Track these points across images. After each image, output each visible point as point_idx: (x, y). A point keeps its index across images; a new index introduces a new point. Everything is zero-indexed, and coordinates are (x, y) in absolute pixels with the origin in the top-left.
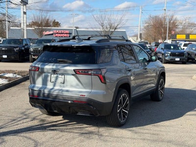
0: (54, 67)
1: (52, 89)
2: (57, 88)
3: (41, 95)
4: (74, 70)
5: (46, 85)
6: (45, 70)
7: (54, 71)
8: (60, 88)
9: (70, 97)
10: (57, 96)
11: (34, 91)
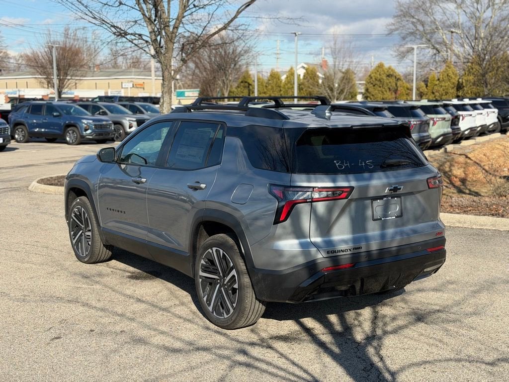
1: (383, 236)
9: (423, 243)
10: (400, 248)
11: (339, 254)
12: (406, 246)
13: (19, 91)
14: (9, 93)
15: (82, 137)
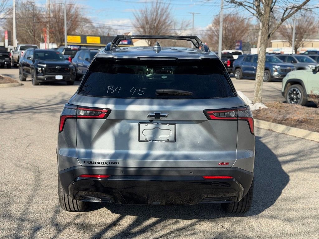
0: (155, 108)
1: (146, 156)
2: (157, 152)
3: (119, 172)
4: (205, 112)
5: (127, 148)
6: (129, 116)
7: (156, 117)
8: (168, 153)
9: (196, 169)
10: (162, 170)
11: (95, 165)
12: (171, 169)
13: (281, 49)
14: (275, 50)
15: (272, 77)
